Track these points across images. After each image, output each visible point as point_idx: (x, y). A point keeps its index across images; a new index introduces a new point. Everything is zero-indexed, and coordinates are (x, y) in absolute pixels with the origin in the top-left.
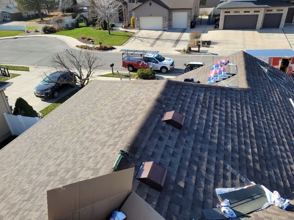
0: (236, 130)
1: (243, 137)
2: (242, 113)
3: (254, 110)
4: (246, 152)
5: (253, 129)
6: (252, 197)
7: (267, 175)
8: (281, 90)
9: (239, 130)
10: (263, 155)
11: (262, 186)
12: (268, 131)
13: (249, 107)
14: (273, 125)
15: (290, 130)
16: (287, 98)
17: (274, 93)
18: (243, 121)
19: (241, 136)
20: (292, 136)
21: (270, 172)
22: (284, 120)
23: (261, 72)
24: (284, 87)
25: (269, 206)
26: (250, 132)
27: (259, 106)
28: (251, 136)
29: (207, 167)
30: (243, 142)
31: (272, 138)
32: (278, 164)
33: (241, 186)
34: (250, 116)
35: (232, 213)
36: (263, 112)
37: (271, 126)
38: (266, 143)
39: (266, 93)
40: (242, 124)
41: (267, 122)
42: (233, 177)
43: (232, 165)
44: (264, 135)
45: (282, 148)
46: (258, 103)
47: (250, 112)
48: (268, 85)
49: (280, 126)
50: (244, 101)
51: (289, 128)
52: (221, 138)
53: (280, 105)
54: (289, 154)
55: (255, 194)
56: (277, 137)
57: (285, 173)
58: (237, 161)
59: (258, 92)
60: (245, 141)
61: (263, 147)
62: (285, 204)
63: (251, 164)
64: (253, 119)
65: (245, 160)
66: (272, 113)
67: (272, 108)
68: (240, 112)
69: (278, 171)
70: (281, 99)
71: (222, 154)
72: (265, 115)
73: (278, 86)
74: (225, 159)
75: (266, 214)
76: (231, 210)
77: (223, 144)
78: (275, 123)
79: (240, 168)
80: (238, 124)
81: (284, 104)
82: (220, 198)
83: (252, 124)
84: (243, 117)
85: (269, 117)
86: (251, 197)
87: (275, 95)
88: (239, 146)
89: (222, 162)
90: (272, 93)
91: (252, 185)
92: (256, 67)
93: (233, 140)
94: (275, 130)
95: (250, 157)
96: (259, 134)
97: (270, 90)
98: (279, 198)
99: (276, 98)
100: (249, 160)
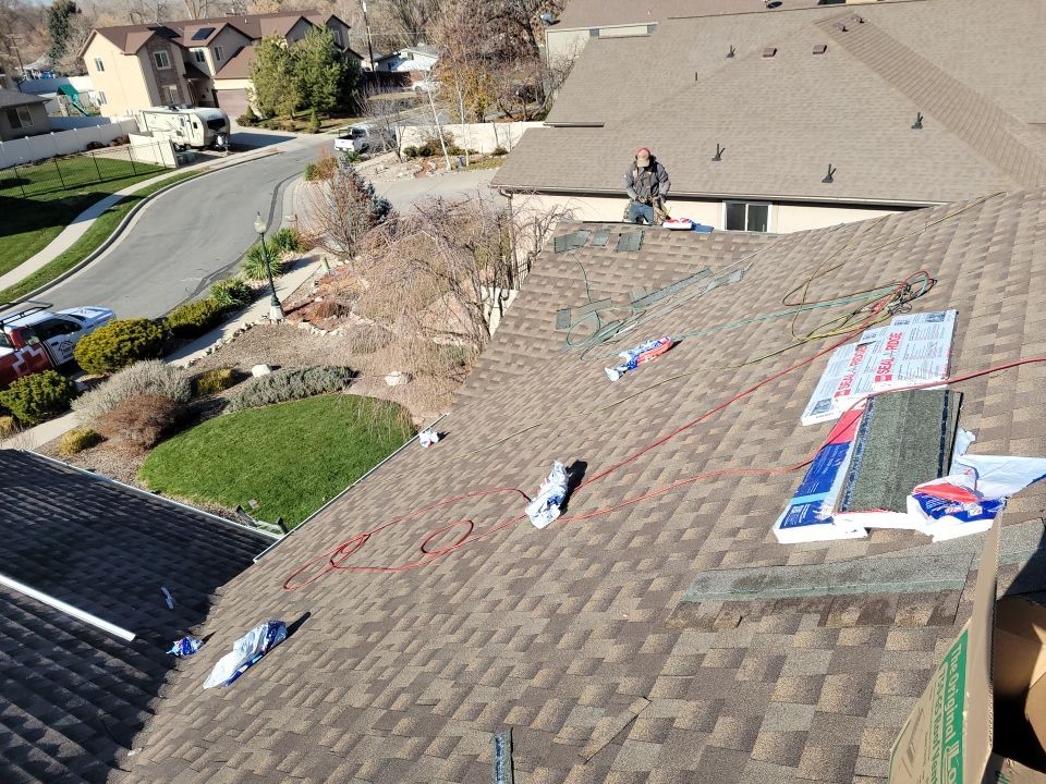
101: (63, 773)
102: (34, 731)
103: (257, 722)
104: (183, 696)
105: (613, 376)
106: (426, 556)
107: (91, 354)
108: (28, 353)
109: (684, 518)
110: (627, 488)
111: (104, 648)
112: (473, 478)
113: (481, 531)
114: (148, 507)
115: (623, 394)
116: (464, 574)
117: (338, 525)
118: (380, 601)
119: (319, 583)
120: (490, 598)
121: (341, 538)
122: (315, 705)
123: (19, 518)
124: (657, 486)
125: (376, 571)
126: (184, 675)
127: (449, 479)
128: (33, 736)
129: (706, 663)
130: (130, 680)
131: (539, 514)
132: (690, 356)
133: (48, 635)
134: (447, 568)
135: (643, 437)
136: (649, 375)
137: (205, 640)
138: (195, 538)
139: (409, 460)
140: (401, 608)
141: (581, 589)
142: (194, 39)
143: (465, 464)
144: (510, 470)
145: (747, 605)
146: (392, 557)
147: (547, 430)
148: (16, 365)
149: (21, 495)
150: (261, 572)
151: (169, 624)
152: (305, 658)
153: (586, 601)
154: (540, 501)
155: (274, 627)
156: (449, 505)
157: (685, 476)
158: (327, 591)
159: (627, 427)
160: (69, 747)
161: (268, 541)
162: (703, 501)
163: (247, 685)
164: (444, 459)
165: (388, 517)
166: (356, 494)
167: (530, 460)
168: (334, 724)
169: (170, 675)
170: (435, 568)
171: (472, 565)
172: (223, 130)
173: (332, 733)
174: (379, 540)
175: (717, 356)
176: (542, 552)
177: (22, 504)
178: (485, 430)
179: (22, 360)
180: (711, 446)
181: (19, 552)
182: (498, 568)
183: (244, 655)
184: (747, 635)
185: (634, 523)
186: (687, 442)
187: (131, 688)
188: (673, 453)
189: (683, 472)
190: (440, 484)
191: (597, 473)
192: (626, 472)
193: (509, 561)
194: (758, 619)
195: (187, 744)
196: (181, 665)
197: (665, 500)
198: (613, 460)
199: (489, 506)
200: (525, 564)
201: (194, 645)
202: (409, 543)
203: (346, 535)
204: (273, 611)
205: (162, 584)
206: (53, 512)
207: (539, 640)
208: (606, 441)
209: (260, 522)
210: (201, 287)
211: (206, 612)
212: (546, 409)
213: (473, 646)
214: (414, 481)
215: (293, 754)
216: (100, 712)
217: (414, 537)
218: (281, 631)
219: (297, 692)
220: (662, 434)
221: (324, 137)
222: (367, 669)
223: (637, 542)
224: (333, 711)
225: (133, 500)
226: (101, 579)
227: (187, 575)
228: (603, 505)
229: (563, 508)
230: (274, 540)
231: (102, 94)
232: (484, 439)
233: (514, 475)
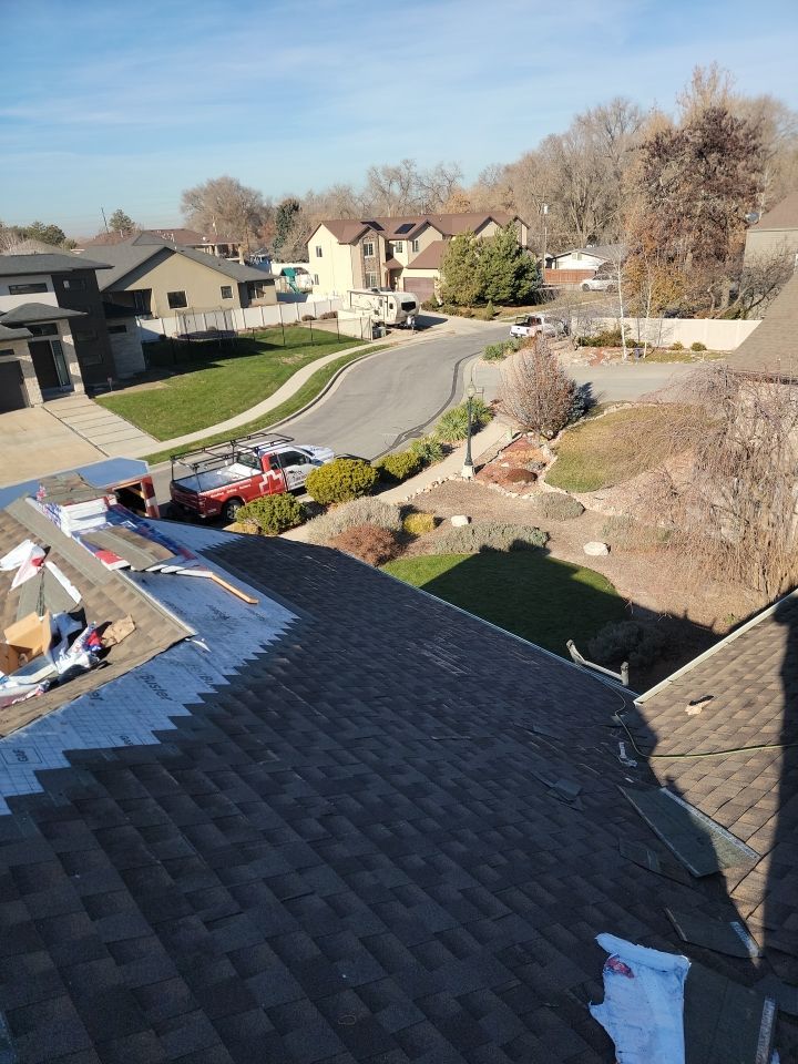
107: (319, 485)
108: (271, 476)
142: (396, 233)
148: (261, 485)
172: (413, 311)
179: (266, 482)
210: (398, 442)
221: (497, 324)
231: (316, 277)
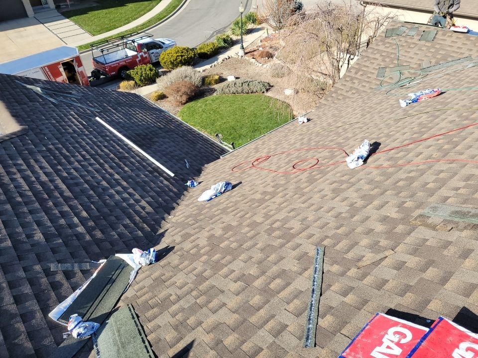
0: (37, 205)
1: (53, 207)
2: (33, 172)
3: (52, 157)
4: (71, 226)
5: (64, 187)
6: (110, 280)
7: (116, 236)
8: (78, 110)
9: (41, 201)
10: (98, 214)
11: (117, 255)
12: (89, 178)
13: (40, 157)
14: (91, 165)
15: (117, 160)
16: (93, 119)
17: (69, 119)
18: (42, 184)
19: (50, 209)
20: (124, 166)
21: (119, 230)
22: (102, 151)
23: (31, 96)
24: (79, 105)
25: (137, 273)
26: (61, 193)
27: (57, 149)
28: (66, 199)
29: (13, 296)
30: (59, 215)
31: (98, 183)
32: (124, 212)
33: (87, 279)
34: (50, 170)
35: (91, 327)
36: (68, 154)
37: (90, 168)
38: (95, 195)
39: (58, 125)
40: (41, 189)
41: (81, 165)
42: (68, 275)
43: (57, 261)
44: (86, 186)
45: (119, 188)
46: (53, 144)
47: (45, 164)
48: (54, 111)
49: (102, 161)
50: (27, 152)
51: (114, 157)
52: (17, 233)
53: (87, 132)
54: (131, 190)
55: (113, 273)
56: (104, 178)
57: (137, 218)
58: (64, 249)
59: (43, 127)
60: (60, 212)
61: (92, 203)
62: (151, 256)
63: (88, 238)
64: (57, 172)
65: (74, 238)
66: (81, 150)
67: (77, 142)
68: (29, 173)
69: (128, 221)
70: (84, 123)
71: (32, 256)
72: (73, 156)
73: (70, 106)
74: (40, 259)
75: (136, 287)
76: (87, 324)
77: (26, 240)
78: (92, 161)
79: (73, 255)
80: (36, 194)
81: (91, 129)
82: (62, 323)
83: (59, 181)
84: (38, 178)
85: (80, 158)
86: (108, 282)
87: (73, 122)
88: (55, 224)
89: (38, 268)
90: (67, 120)
91: (102, 265)
92: (18, 90)
93: (39, 223)
94: (97, 171)
95: (81, 229)
96: (77, 189)
97: (61, 118)
98: (142, 254)
99: (76, 125)
100: (81, 233)
101: (147, 217)
102: (138, 199)
103: (217, 218)
104: (190, 201)
105: (403, 104)
106: (295, 170)
107: (165, 60)
108: (142, 55)
109: (429, 177)
110: (400, 158)
111: (163, 177)
112: (321, 141)
113: (322, 165)
114: (183, 127)
115: (406, 114)
116: (311, 181)
117: (257, 150)
118: (272, 184)
119: (247, 171)
120: (322, 193)
121: (258, 155)
122: (241, 217)
123: (136, 121)
124: (417, 160)
125: (271, 171)
126: (191, 194)
127: (310, 140)
128: (137, 201)
129: (428, 243)
130: (171, 190)
131: (352, 163)
132: (449, 100)
133: (144, 166)
134: (304, 176)
135: (414, 136)
136: (424, 107)
137: (200, 183)
138: (199, 143)
139: (292, 128)
140: (281, 189)
141: (368, 199)
143: (318, 134)
144: (340, 140)
145: (457, 223)
146: (279, 167)
147: (362, 125)
148: (137, 60)
149: (137, 112)
150: (223, 162)
151: (186, 174)
152: (238, 199)
153: (370, 204)
154: (354, 156)
155: (228, 184)
156: (308, 150)
157: (434, 158)
158: (250, 175)
159: (406, 130)
160: (149, 209)
161: (227, 151)
162: (442, 171)
163: (214, 203)
164: (308, 130)
165: (279, 151)
166: (266, 138)
167: (351, 138)
168: (248, 226)
169: (185, 193)
170: (298, 176)
171: (316, 177)
173: (247, 229)
174: (274, 159)
175: (466, 102)
176: (350, 179)
177: (138, 116)
178: (330, 121)
179: (140, 58)
180: (452, 146)
181: (136, 134)
182: (328, 181)
183: (215, 192)
184: (454, 236)
185: (402, 175)
186: (439, 142)
187: (171, 194)
188: (430, 146)
189: (433, 156)
190: (305, 141)
191: (385, 149)
192: (402, 151)
193: (334, 180)
194: (462, 230)
195: (191, 219)
196: (190, 190)
197: (420, 167)
198: (395, 144)
199: (328, 154)
200: (342, 182)
201: (195, 184)
202: (288, 163)
203: (260, 155)
204: (227, 178)
205: (185, 158)
206: (148, 121)
207: (343, 215)
208: (393, 135)
209: (224, 143)
210: (212, 36)
211: (201, 173)
212: (363, 115)
213: (312, 210)
214: (294, 137)
215: (230, 233)
216: (160, 199)
217: (290, 161)
218: (230, 186)
219: (234, 211)
220: (425, 136)
222: (264, 209)
223: (401, 184)
224: (248, 221)
225: (177, 123)
226: (164, 151)
227: (195, 157)
228: (386, 164)
229: (365, 161)
230: (229, 151)
232: (329, 125)
233: (343, 143)
